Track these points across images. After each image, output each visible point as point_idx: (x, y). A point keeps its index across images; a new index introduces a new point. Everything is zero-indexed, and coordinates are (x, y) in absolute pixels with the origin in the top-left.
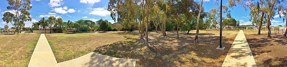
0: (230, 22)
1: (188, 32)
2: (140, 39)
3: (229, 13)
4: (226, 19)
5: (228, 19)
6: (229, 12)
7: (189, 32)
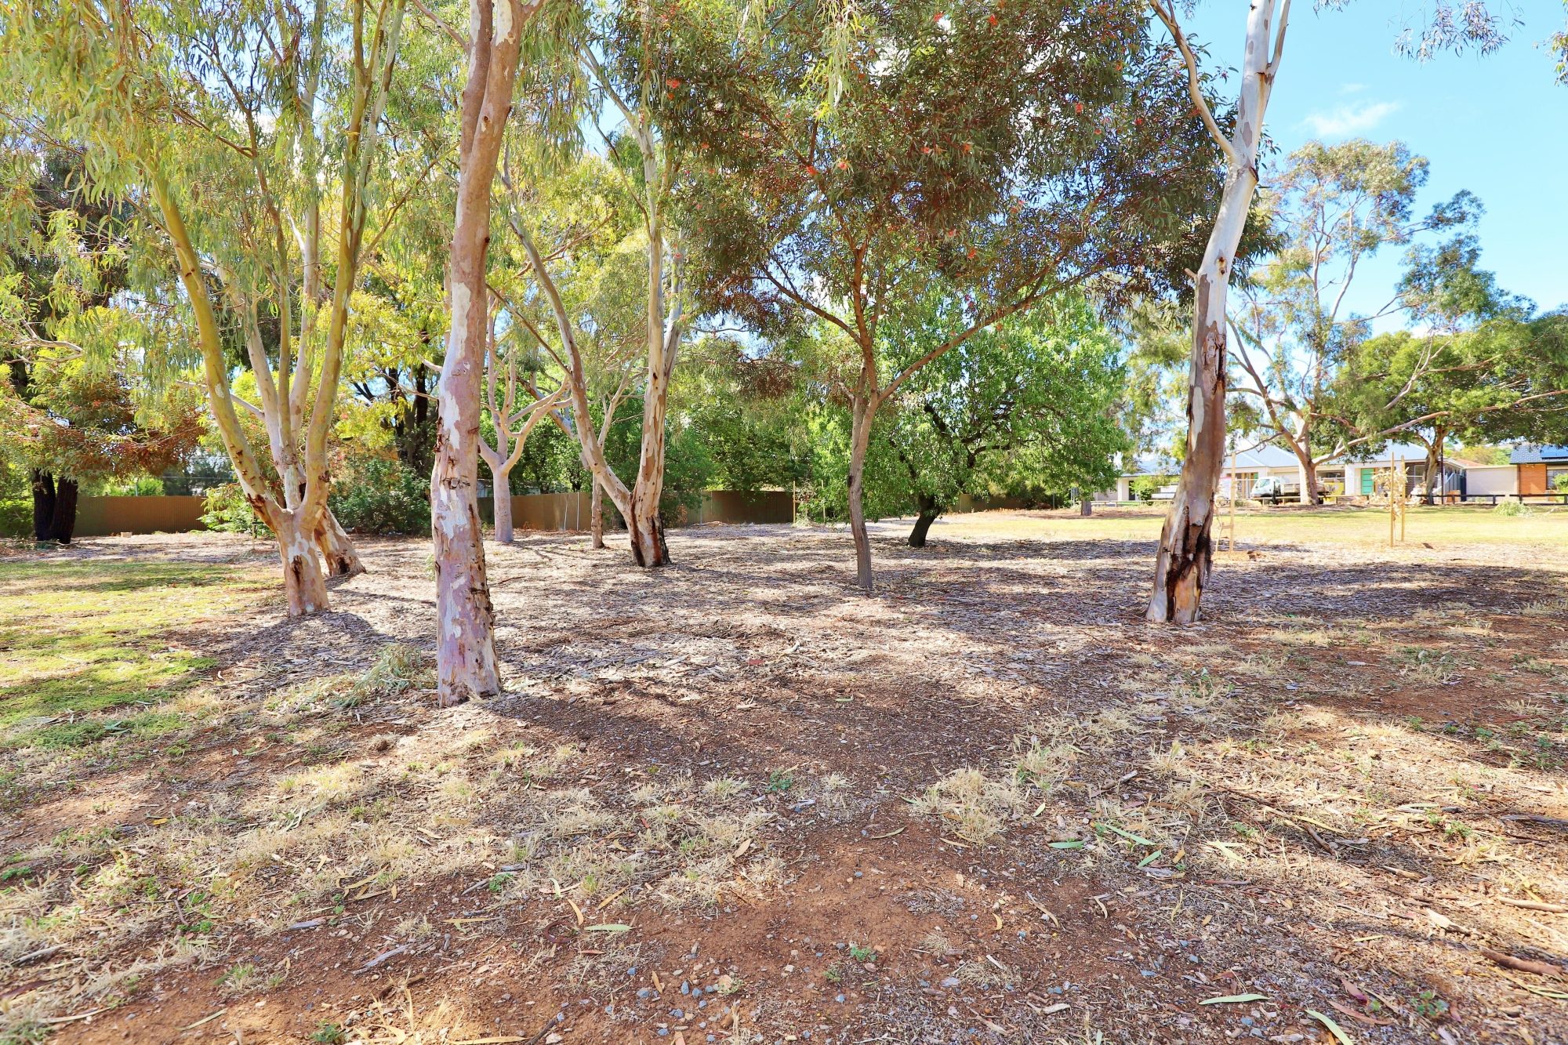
0: (1464, 379)
1: (922, 528)
2: (267, 621)
3: (1446, 236)
4: (1388, 349)
5: (1421, 331)
6: (1438, 220)
7: (934, 533)
